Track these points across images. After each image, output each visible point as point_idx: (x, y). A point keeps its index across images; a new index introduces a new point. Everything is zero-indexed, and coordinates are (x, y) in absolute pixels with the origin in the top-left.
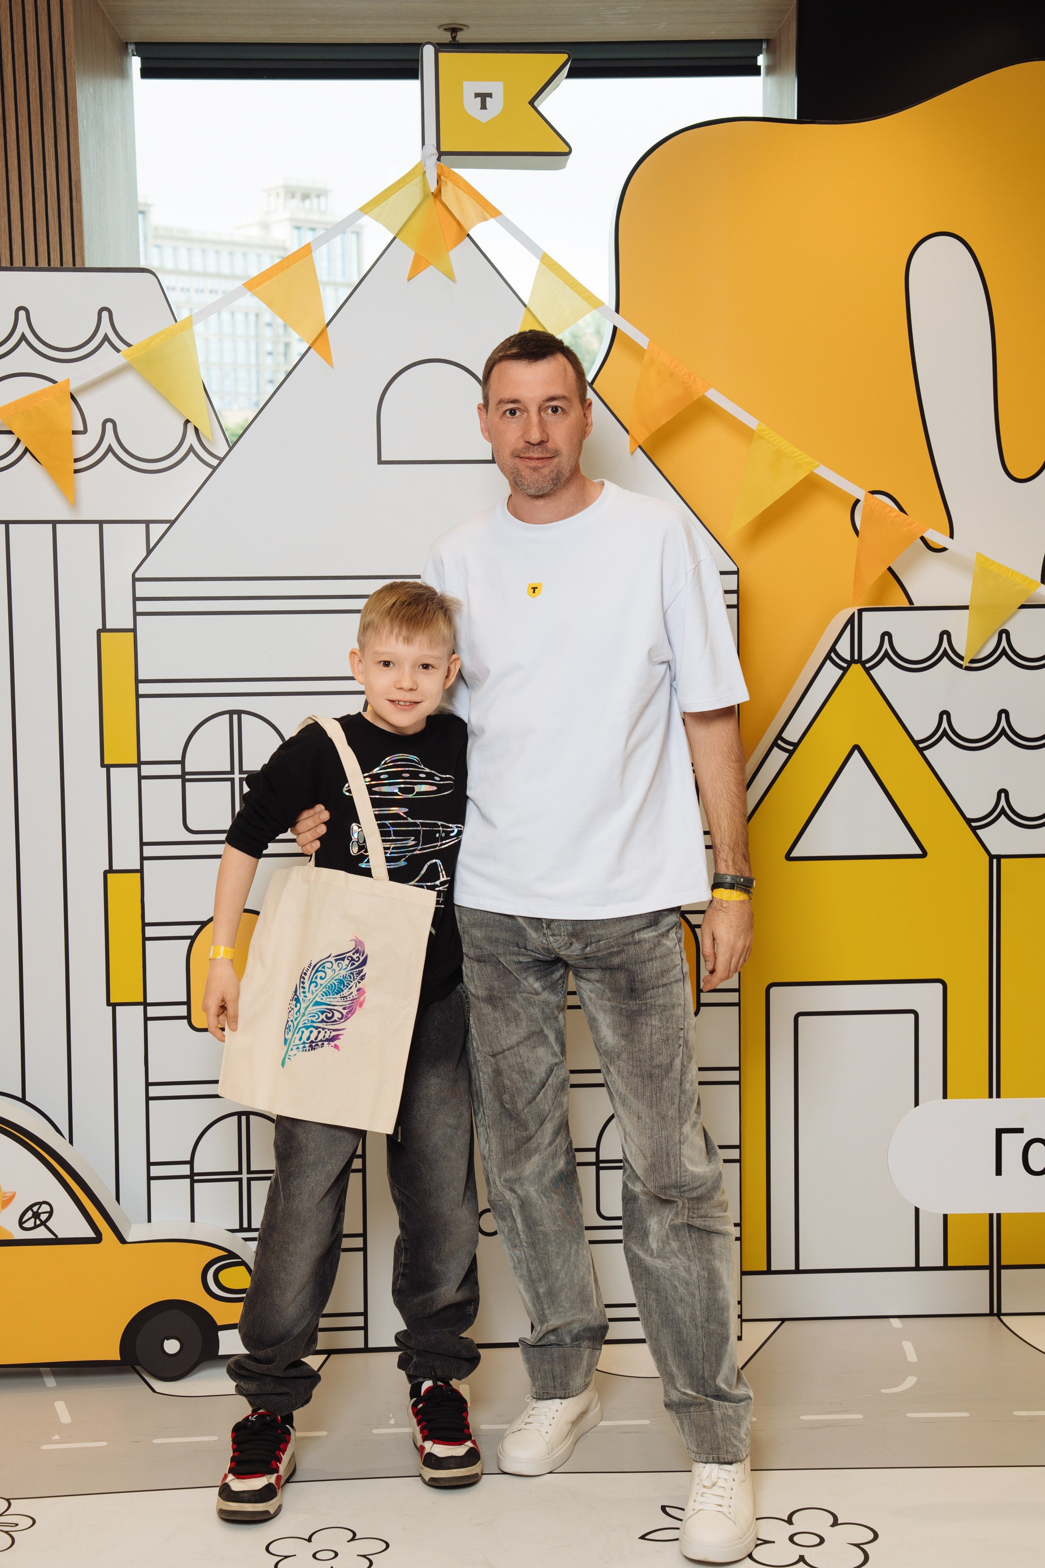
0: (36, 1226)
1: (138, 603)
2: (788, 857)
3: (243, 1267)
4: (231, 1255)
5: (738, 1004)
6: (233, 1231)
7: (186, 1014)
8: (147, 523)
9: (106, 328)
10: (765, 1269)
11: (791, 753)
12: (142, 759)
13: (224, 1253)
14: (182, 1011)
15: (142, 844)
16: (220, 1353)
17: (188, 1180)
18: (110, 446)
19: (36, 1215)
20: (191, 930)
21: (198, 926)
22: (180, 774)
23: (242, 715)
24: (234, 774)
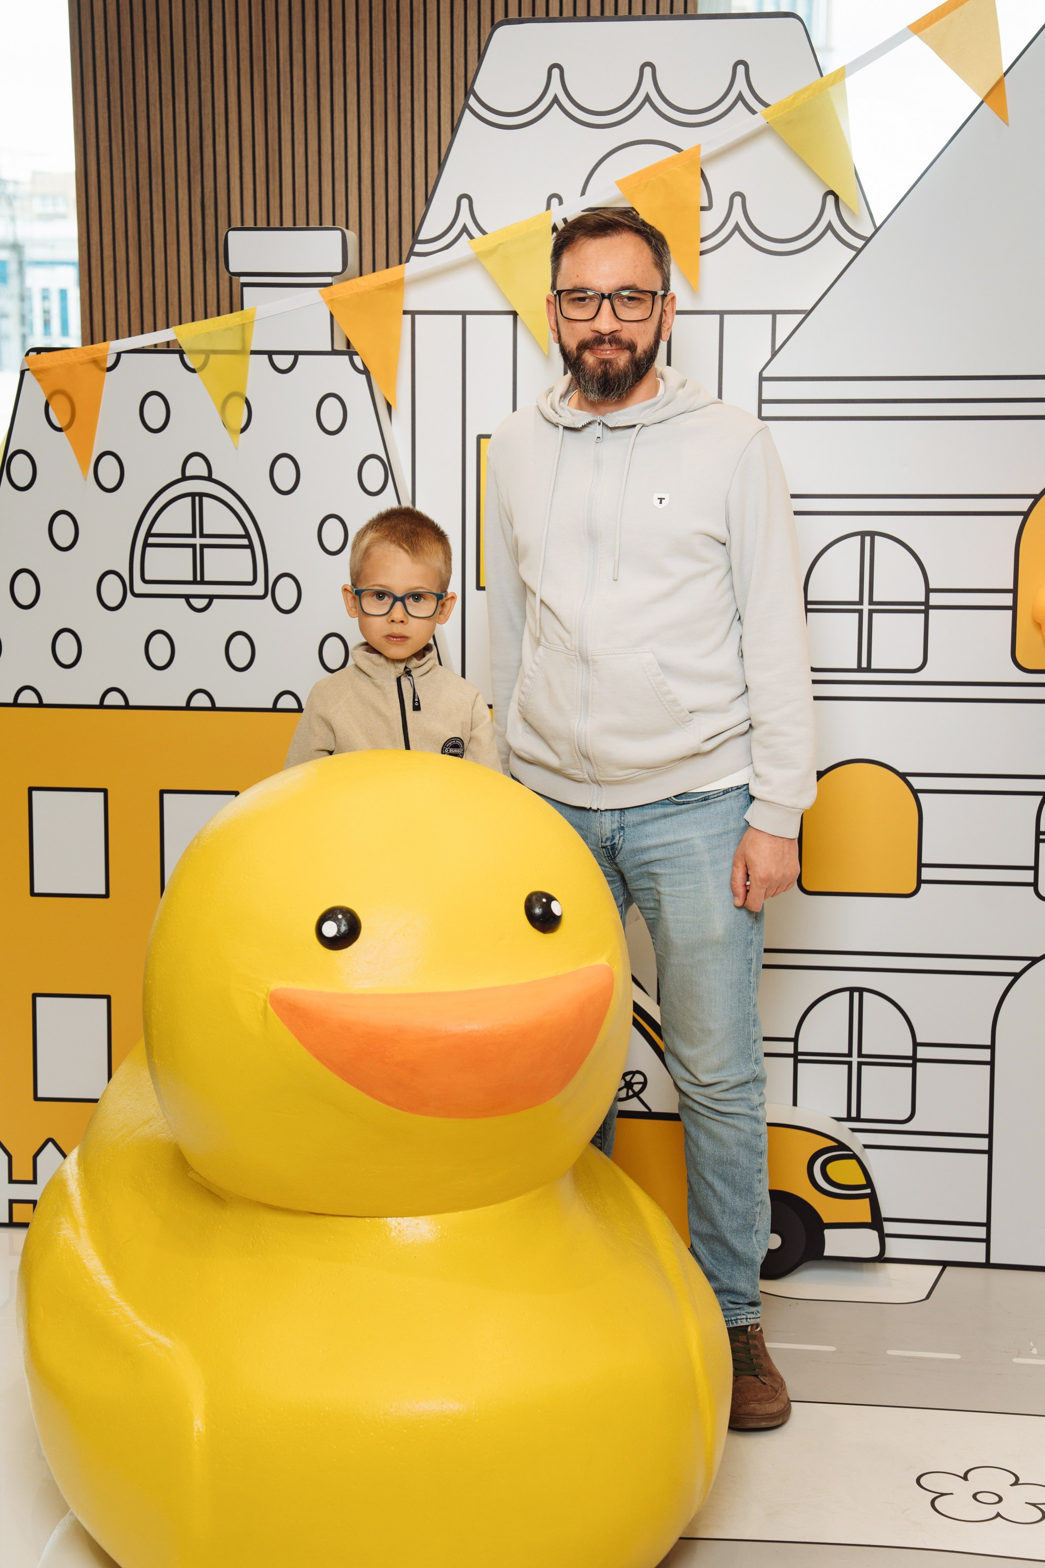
0: (628, 1098)
1: (764, 406)
3: (854, 1162)
4: (841, 1146)
6: (839, 1119)
8: (774, 313)
9: (740, 85)
13: (834, 1144)
16: (826, 1253)
17: (791, 1060)
18: (737, 224)
19: (629, 1085)
23: (877, 538)
24: (863, 605)
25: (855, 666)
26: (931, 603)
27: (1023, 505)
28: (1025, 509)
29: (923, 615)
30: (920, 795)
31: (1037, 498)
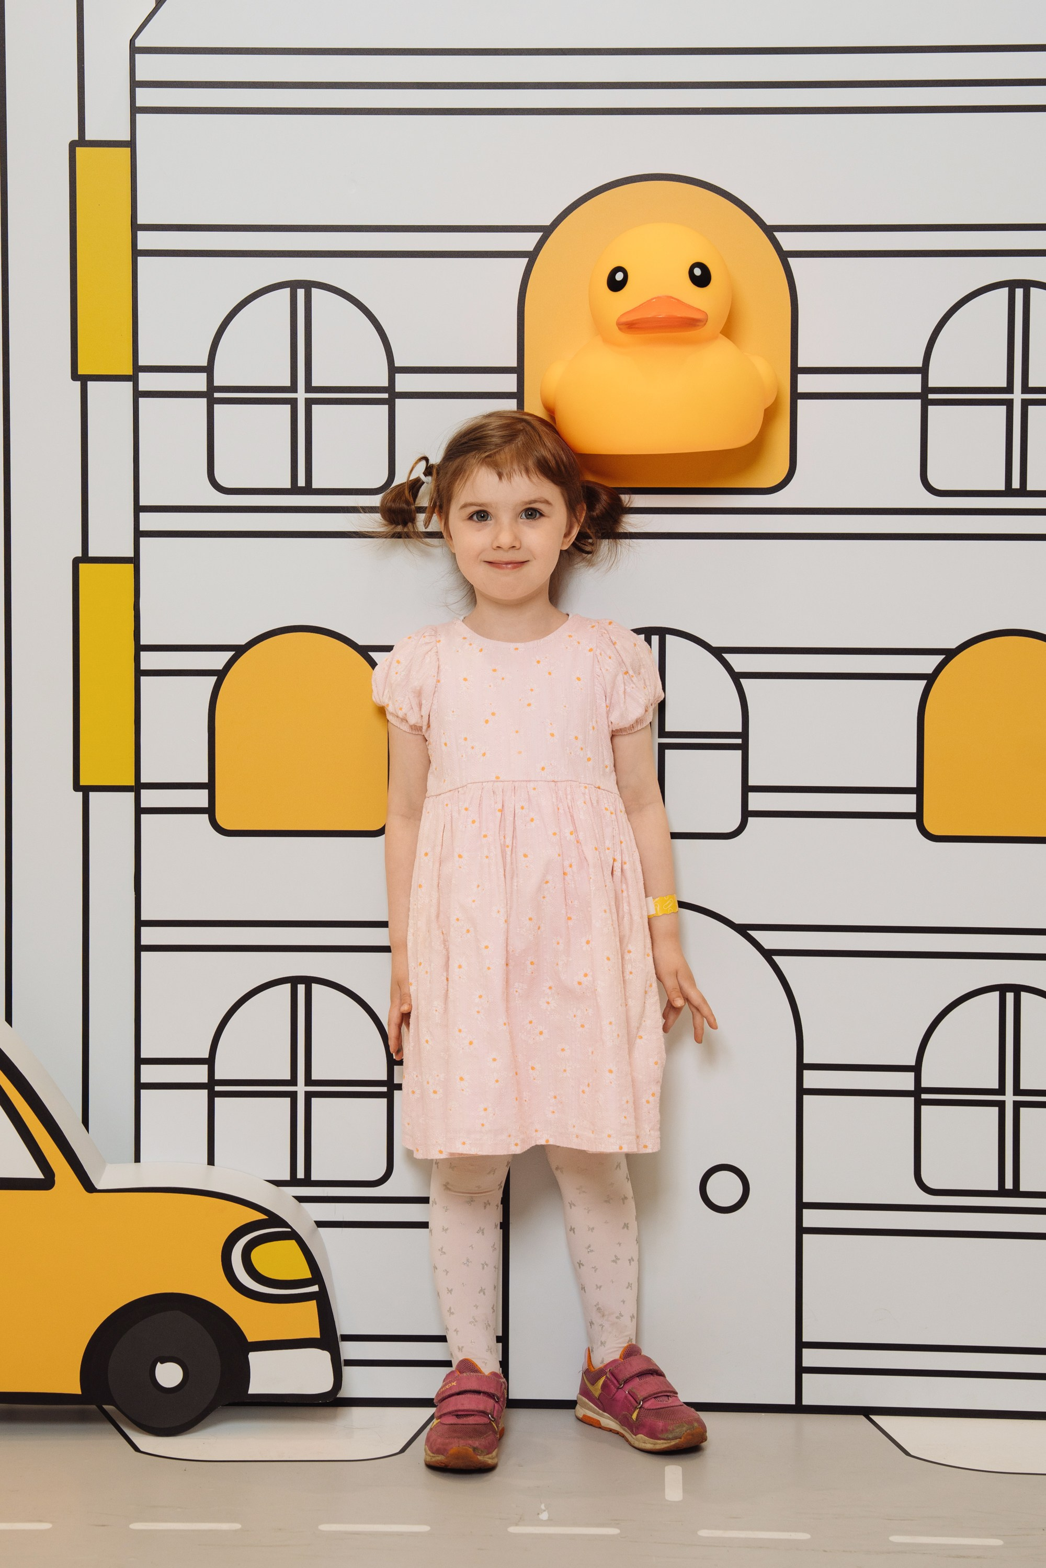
1: (138, 88)
3: (293, 1243)
4: (273, 1219)
6: (278, 1182)
7: (205, 804)
12: (141, 363)
13: (261, 1216)
14: (200, 798)
15: (139, 509)
16: (251, 1391)
17: (204, 1093)
20: (218, 660)
21: (230, 654)
22: (204, 388)
23: (314, 291)
24: (296, 391)
25: (288, 485)
26: (399, 388)
27: (528, 241)
28: (530, 248)
29: (386, 407)
31: (547, 231)
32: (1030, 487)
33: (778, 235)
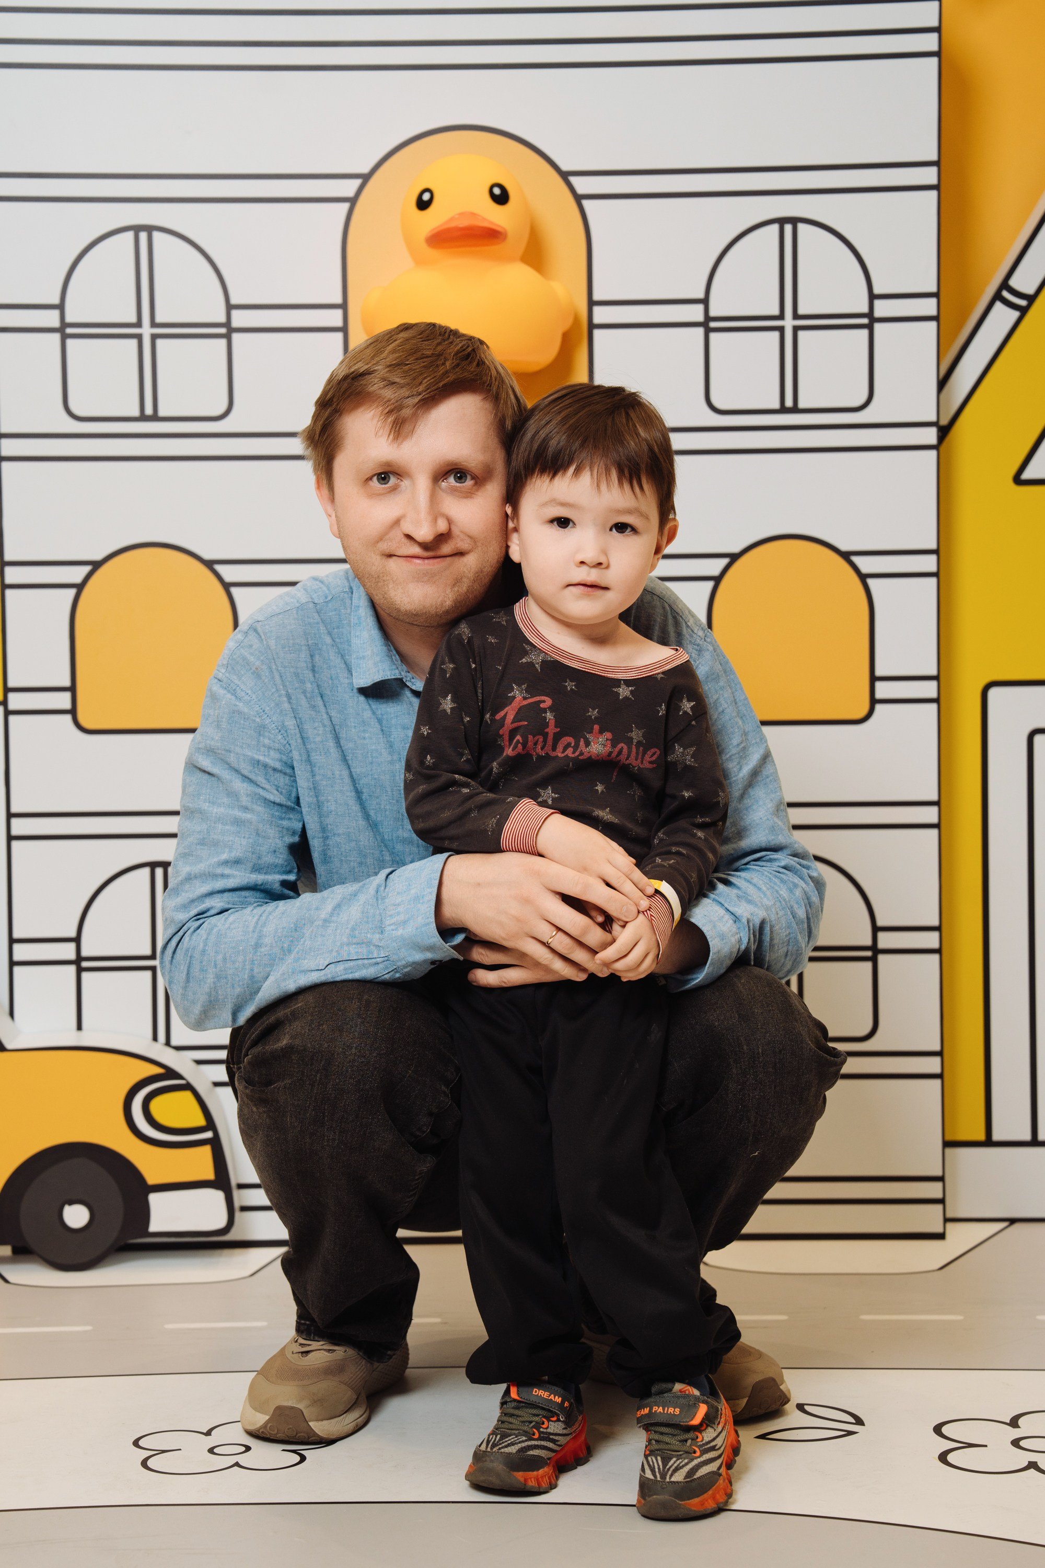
2: (1018, 480)
5: (936, 701)
7: (68, 706)
10: (982, 1137)
11: (1023, 311)
14: (63, 701)
15: (1, 437)
16: (151, 1230)
17: (72, 969)
20: (76, 574)
21: (88, 568)
22: (56, 323)
23: (156, 235)
24: (141, 327)
25: (136, 413)
26: (234, 324)
27: (349, 188)
28: (351, 193)
29: (224, 341)
30: (234, 590)
31: (366, 178)
32: (802, 405)
33: (573, 179)
